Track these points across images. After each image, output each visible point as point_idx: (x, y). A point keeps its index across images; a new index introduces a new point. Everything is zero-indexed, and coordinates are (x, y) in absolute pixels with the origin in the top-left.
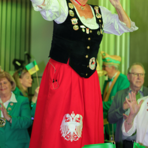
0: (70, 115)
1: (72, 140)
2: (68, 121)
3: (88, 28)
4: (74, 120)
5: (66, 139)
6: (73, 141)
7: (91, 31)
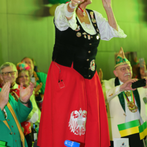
0: (78, 111)
1: (80, 134)
2: (76, 117)
3: (89, 34)
4: (82, 116)
5: (75, 133)
6: (82, 135)
7: (92, 37)
